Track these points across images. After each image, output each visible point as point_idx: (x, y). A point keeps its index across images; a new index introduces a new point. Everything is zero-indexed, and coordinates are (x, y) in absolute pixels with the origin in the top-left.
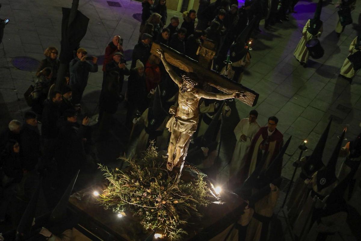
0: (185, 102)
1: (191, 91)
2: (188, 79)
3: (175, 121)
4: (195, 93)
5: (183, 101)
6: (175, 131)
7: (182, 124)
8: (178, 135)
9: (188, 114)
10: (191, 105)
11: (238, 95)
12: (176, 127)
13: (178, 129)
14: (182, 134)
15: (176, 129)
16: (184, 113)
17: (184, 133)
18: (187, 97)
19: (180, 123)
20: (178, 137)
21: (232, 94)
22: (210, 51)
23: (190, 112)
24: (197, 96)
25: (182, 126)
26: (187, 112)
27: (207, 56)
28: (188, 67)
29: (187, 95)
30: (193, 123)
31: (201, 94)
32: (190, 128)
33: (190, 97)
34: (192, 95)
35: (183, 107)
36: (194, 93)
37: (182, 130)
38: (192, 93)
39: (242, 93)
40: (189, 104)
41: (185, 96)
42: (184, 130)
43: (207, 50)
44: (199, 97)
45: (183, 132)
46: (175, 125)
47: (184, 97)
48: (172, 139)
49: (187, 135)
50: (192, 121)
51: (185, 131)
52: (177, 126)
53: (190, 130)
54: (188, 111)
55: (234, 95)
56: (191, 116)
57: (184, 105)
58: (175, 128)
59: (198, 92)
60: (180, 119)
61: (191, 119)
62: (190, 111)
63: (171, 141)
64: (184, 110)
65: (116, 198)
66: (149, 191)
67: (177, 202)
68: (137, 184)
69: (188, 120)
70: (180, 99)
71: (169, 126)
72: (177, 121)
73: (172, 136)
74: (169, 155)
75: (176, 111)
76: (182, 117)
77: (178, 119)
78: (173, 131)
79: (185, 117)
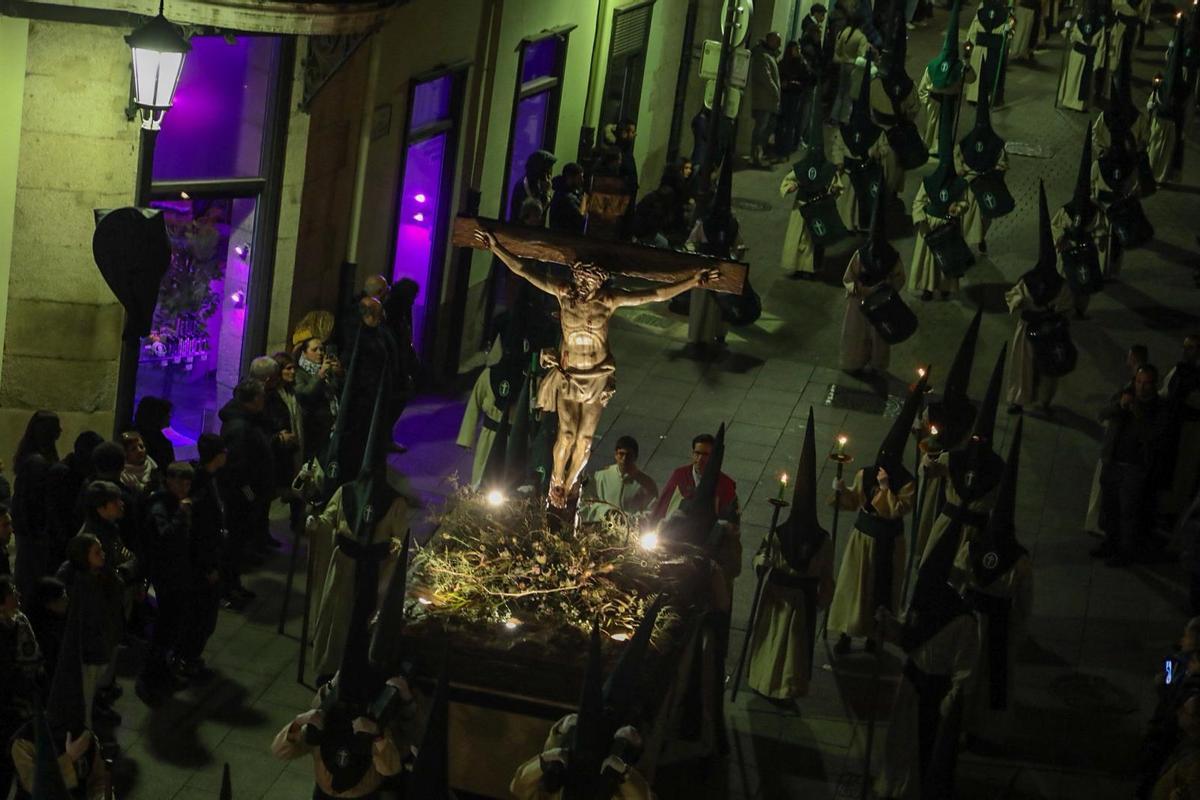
0: (583, 326)
1: (593, 298)
2: (589, 268)
3: (566, 381)
4: (605, 300)
5: (578, 325)
6: (568, 405)
7: (582, 382)
8: (577, 409)
9: (593, 355)
10: (599, 329)
11: (706, 277)
12: (568, 393)
13: (575, 396)
14: (584, 405)
15: (571, 397)
16: (584, 355)
17: (590, 402)
18: (586, 315)
19: (577, 380)
20: (578, 415)
21: (692, 278)
22: (614, 197)
23: (596, 349)
24: (609, 304)
25: (585, 386)
26: (592, 350)
27: (609, 211)
28: (561, 251)
29: (587, 309)
30: (609, 373)
31: (618, 299)
32: (603, 387)
33: (594, 312)
34: (598, 306)
35: (579, 341)
36: (602, 300)
37: (585, 397)
38: (597, 301)
39: (713, 270)
40: (595, 329)
41: (582, 312)
42: (590, 396)
43: (608, 197)
44: (613, 306)
45: (588, 400)
46: (564, 391)
47: (581, 315)
48: (568, 424)
49: (597, 404)
50: (605, 367)
51: (593, 395)
52: (571, 390)
53: (604, 390)
54: (594, 347)
55: (697, 277)
56: (601, 358)
57: (582, 336)
58: (566, 397)
59: (612, 296)
60: (576, 371)
61: (602, 364)
62: (599, 345)
63: (564, 427)
64: (583, 347)
65: (475, 597)
66: (542, 560)
67: (611, 567)
68: (505, 554)
69: (596, 369)
70: (568, 323)
71: (544, 400)
72: (568, 378)
73: (564, 416)
74: (559, 466)
75: (558, 359)
76: (580, 366)
77: (569, 372)
78: (561, 405)
79: (587, 364)
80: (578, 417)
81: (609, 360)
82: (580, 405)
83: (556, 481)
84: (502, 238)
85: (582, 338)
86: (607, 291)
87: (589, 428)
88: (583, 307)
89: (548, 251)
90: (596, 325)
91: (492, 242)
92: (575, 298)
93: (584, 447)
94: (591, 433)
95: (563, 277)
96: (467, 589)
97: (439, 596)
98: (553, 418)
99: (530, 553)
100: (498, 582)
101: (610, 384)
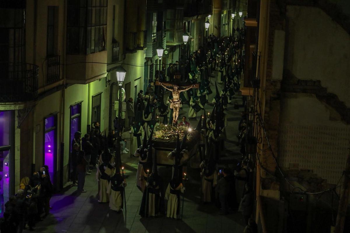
2: (175, 86)
5: (175, 95)
6: (174, 107)
7: (176, 103)
9: (178, 99)
11: (193, 86)
15: (175, 106)
16: (176, 99)
20: (176, 108)
21: (191, 86)
24: (179, 91)
27: (178, 78)
30: (180, 102)
33: (177, 92)
34: (177, 91)
35: (175, 97)
37: (177, 106)
43: (178, 75)
44: (180, 91)
48: (175, 110)
49: (179, 107)
61: (179, 100)
63: (174, 110)
65: (162, 136)
66: (172, 130)
67: (183, 131)
68: (167, 130)
69: (178, 101)
70: (173, 94)
71: (171, 107)
72: (174, 103)
73: (174, 109)
74: (174, 117)
75: (172, 100)
76: (176, 101)
77: (174, 102)
78: (173, 107)
79: (177, 101)
80: (176, 109)
81: (180, 100)
82: (176, 107)
83: (174, 119)
84: (163, 83)
85: (176, 97)
86: (179, 89)
87: (178, 110)
88: (175, 92)
89: (170, 85)
90: (177, 94)
91: (161, 84)
92: (174, 91)
93: (177, 113)
94: (178, 111)
95: (172, 88)
96: (161, 135)
97: (157, 136)
98: (172, 109)
99: (170, 130)
100: (166, 134)
101: (180, 104)
